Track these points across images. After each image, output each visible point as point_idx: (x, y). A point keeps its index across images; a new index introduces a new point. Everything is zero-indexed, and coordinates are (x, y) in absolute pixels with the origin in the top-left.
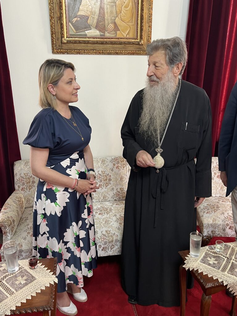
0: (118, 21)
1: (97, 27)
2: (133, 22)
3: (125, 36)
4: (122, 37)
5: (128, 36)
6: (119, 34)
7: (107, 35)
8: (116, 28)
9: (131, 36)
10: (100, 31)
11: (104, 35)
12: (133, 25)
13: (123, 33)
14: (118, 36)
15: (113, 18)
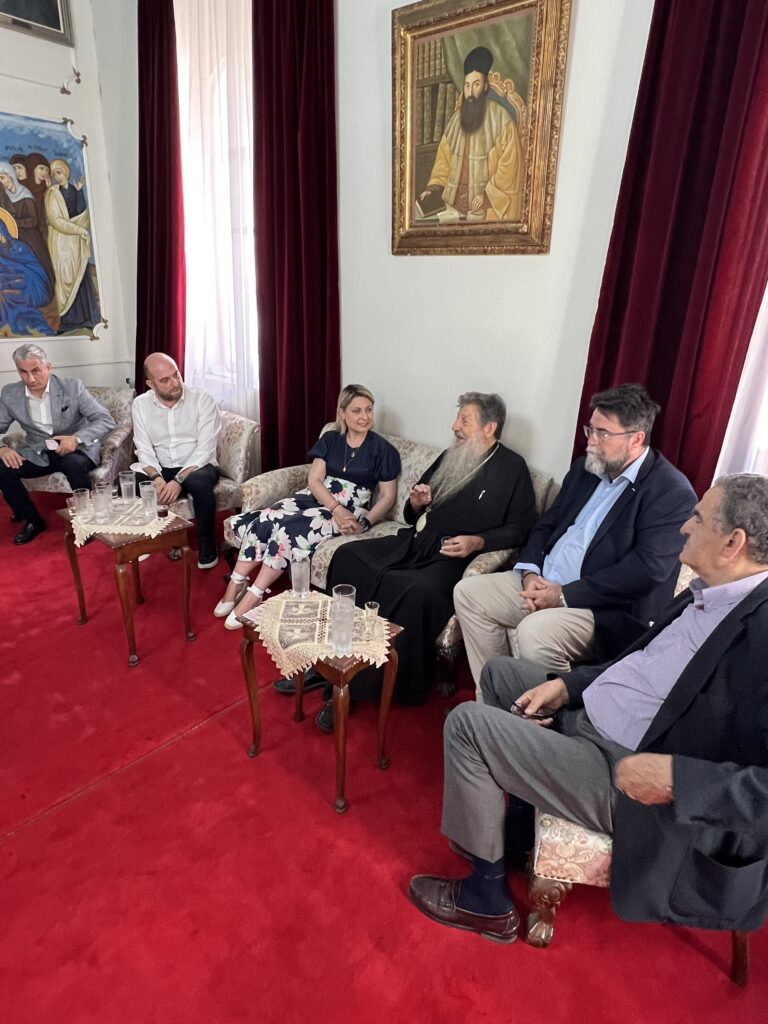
0: (490, 188)
1: (454, 205)
2: (517, 187)
3: (501, 216)
4: (495, 219)
5: (505, 217)
6: (491, 215)
7: (471, 217)
8: (487, 204)
9: (511, 216)
10: (460, 211)
11: (465, 219)
12: (514, 194)
13: (497, 212)
14: (488, 219)
15: (482, 184)
